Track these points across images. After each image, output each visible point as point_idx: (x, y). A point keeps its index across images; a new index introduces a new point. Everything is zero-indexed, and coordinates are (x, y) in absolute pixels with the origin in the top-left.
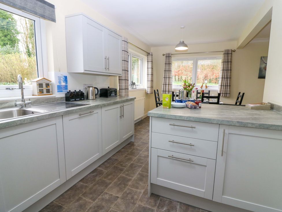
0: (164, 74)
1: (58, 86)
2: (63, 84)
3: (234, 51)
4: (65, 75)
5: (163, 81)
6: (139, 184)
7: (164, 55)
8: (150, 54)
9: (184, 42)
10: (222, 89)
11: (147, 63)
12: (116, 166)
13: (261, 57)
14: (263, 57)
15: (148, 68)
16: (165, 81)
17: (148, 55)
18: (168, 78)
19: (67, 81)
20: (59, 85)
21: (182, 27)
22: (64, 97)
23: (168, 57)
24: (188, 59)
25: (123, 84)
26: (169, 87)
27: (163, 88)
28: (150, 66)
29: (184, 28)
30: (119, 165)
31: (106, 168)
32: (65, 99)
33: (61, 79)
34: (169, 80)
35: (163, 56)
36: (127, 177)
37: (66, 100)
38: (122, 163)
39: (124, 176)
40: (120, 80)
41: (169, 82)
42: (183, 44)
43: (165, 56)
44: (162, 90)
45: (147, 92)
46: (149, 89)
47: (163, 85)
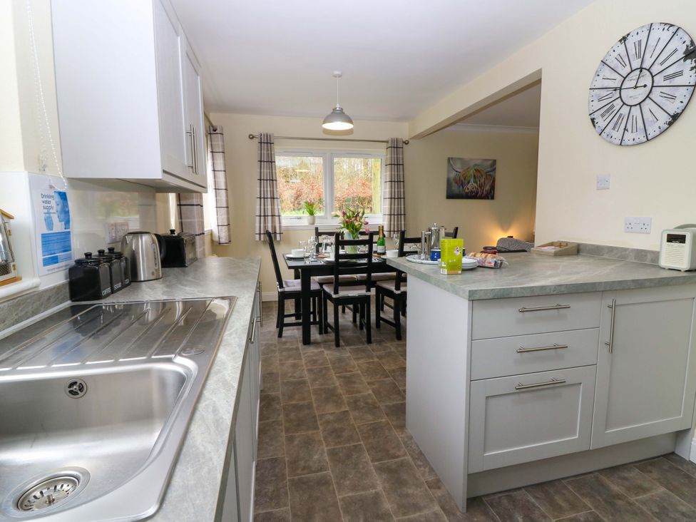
0: (258, 189)
1: (44, 236)
2: (58, 227)
3: (406, 143)
4: (61, 190)
5: (258, 207)
6: (407, 496)
7: (252, 137)
8: (218, 131)
9: (344, 111)
10: (392, 223)
11: (210, 155)
12: (296, 478)
13: (449, 158)
14: (452, 158)
15: (214, 171)
16: (262, 207)
17: (212, 132)
18: (269, 200)
19: (68, 212)
20: (46, 231)
21: (337, 72)
22: (63, 285)
23: (267, 143)
24: (312, 153)
25: (196, 220)
26: (273, 222)
27: (257, 225)
28: (220, 166)
29: (340, 76)
30: (299, 472)
31: (271, 499)
32: (67, 290)
33: (52, 208)
34: (272, 204)
35: (249, 139)
36: (359, 493)
37: (73, 296)
38: (302, 463)
39: (350, 494)
40: (182, 207)
41: (273, 210)
42: (339, 114)
43: (256, 141)
44: (258, 232)
45: (217, 239)
46: (224, 231)
47: (258, 218)
